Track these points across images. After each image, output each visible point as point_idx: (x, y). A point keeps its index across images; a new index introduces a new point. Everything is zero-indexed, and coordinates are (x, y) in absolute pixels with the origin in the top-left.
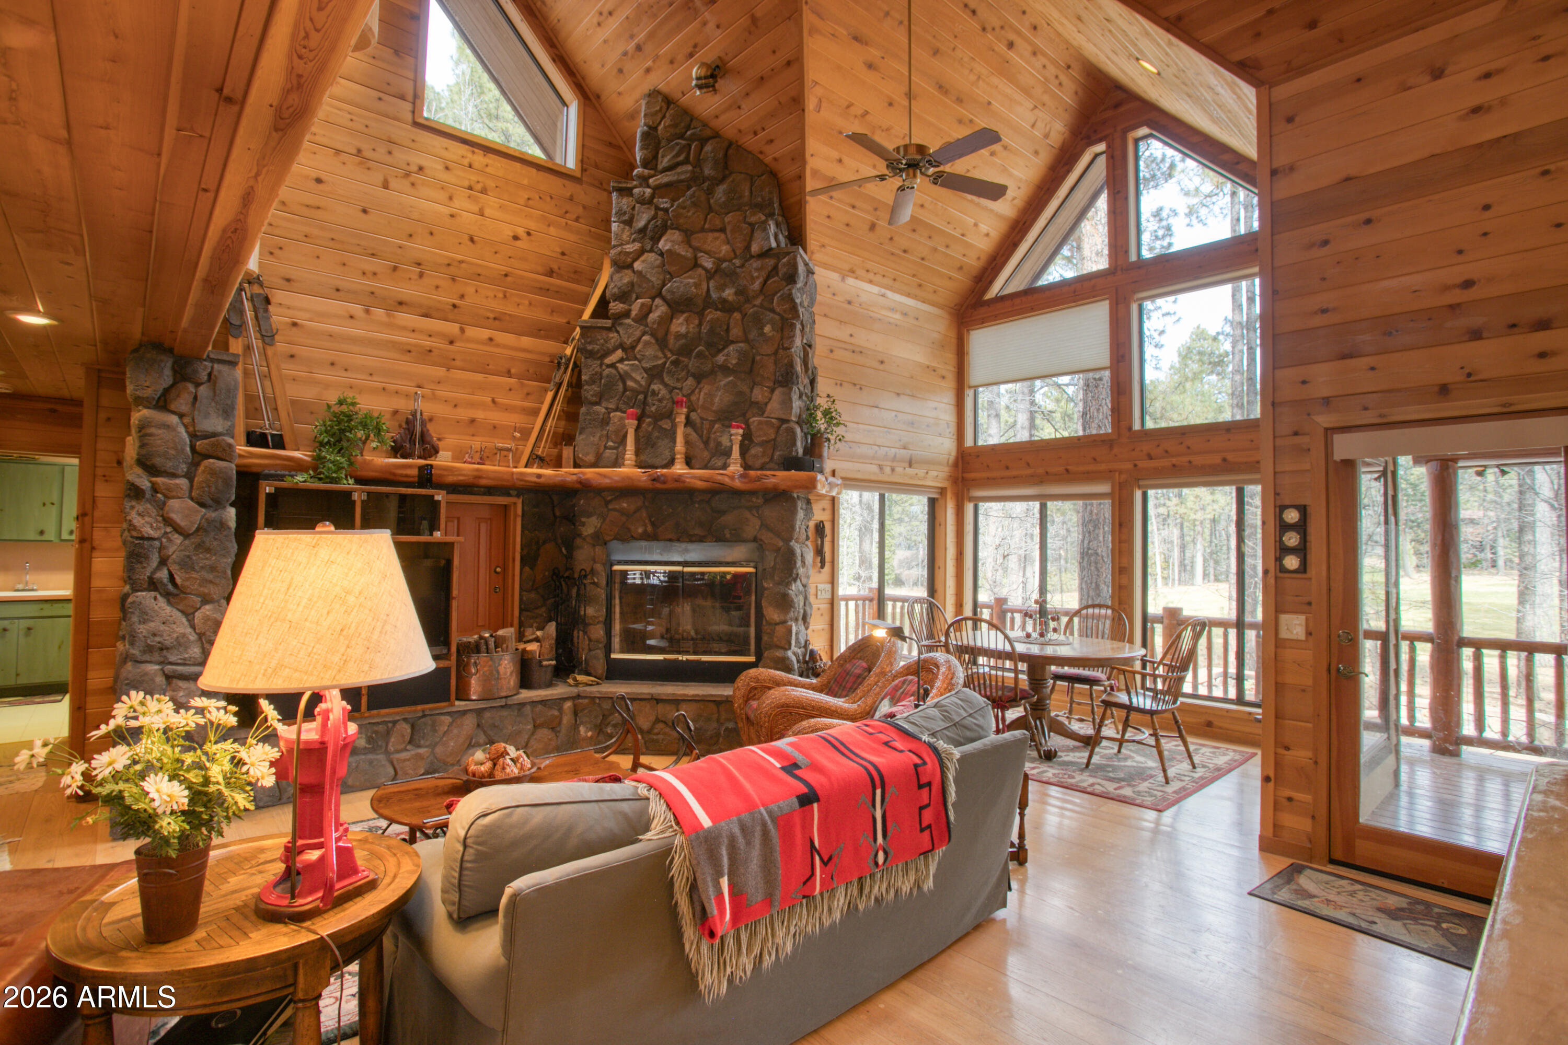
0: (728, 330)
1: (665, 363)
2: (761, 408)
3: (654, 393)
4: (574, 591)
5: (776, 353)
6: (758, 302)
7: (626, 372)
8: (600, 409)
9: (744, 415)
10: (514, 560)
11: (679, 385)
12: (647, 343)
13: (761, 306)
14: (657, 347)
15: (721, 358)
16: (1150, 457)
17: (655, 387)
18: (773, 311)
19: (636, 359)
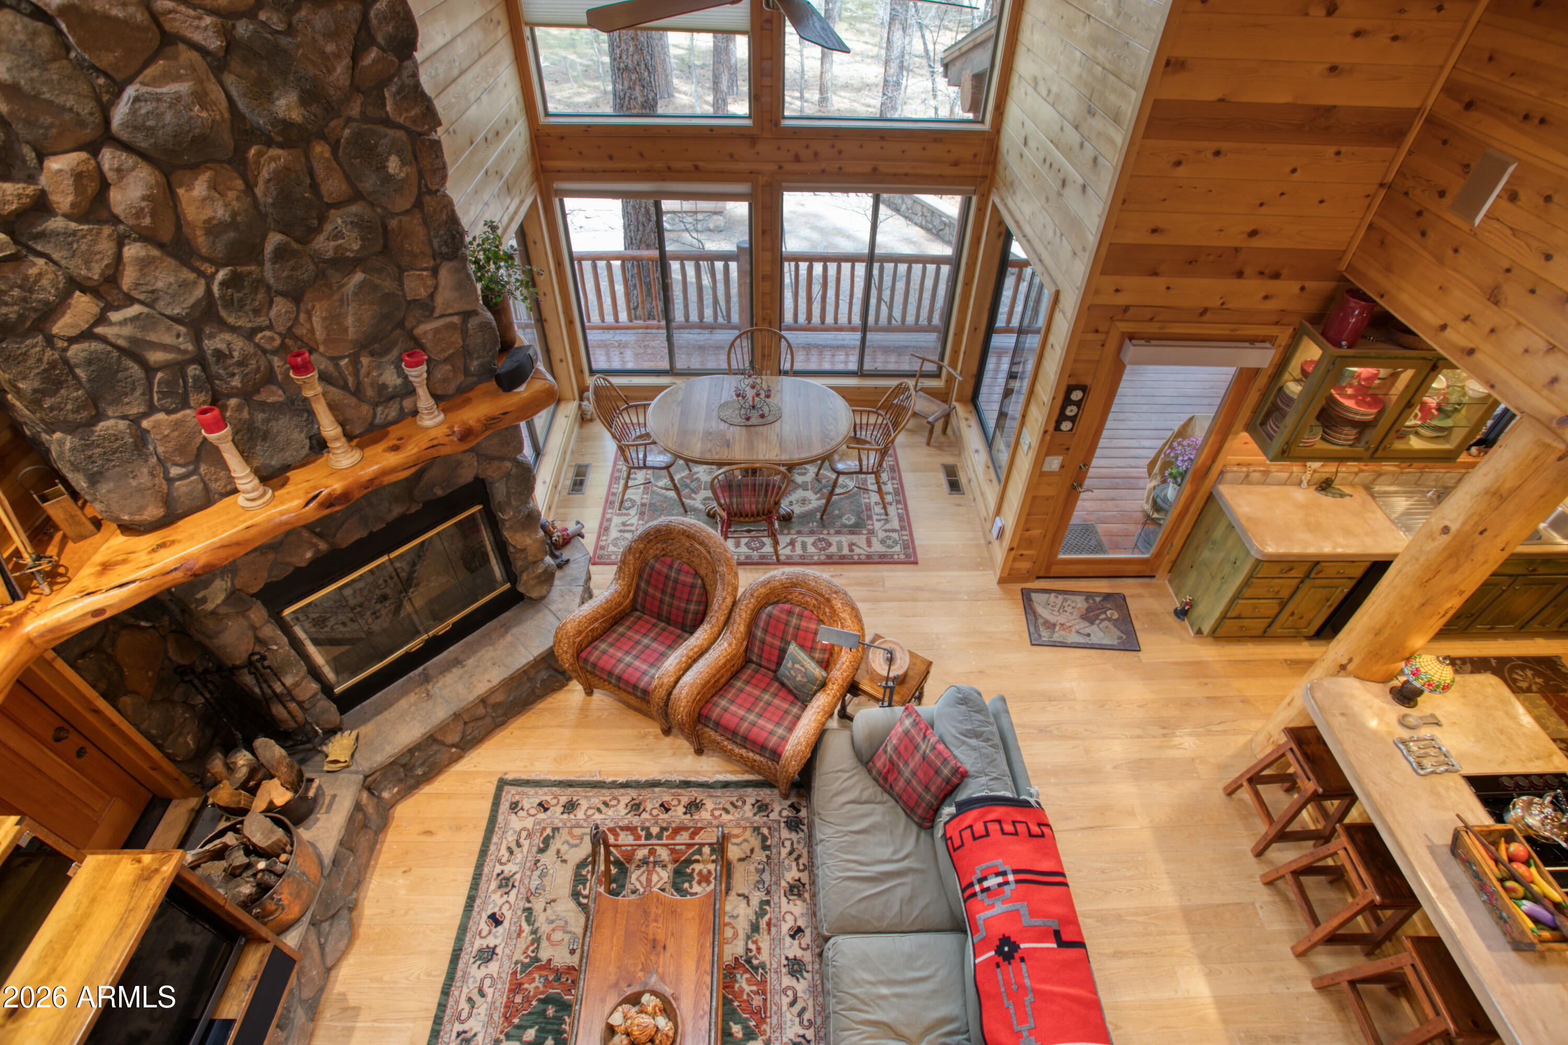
0: (314, 186)
1: (209, 290)
2: (427, 308)
3: (220, 355)
5: (418, 204)
6: (355, 110)
7: (132, 340)
8: (111, 425)
9: (401, 324)
10: (96, 711)
11: (262, 321)
12: (144, 264)
13: (364, 118)
14: (170, 262)
15: (323, 244)
16: (797, 159)
17: (210, 345)
18: (387, 122)
19: (131, 300)
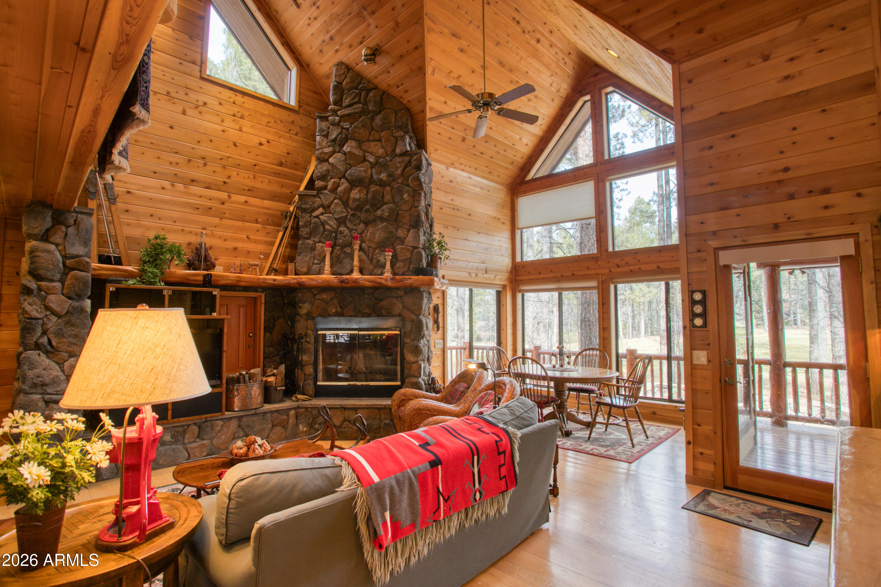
0: (383, 197)
1: (347, 215)
2: (402, 241)
3: (341, 232)
4: (295, 347)
5: (410, 209)
6: (400, 181)
7: (325, 221)
8: (310, 242)
9: (393, 244)
10: (260, 330)
11: (355, 228)
12: (337, 204)
13: (402, 183)
14: (342, 206)
15: (379, 213)
16: (618, 266)
17: (341, 229)
18: (408, 186)
19: (330, 213)
